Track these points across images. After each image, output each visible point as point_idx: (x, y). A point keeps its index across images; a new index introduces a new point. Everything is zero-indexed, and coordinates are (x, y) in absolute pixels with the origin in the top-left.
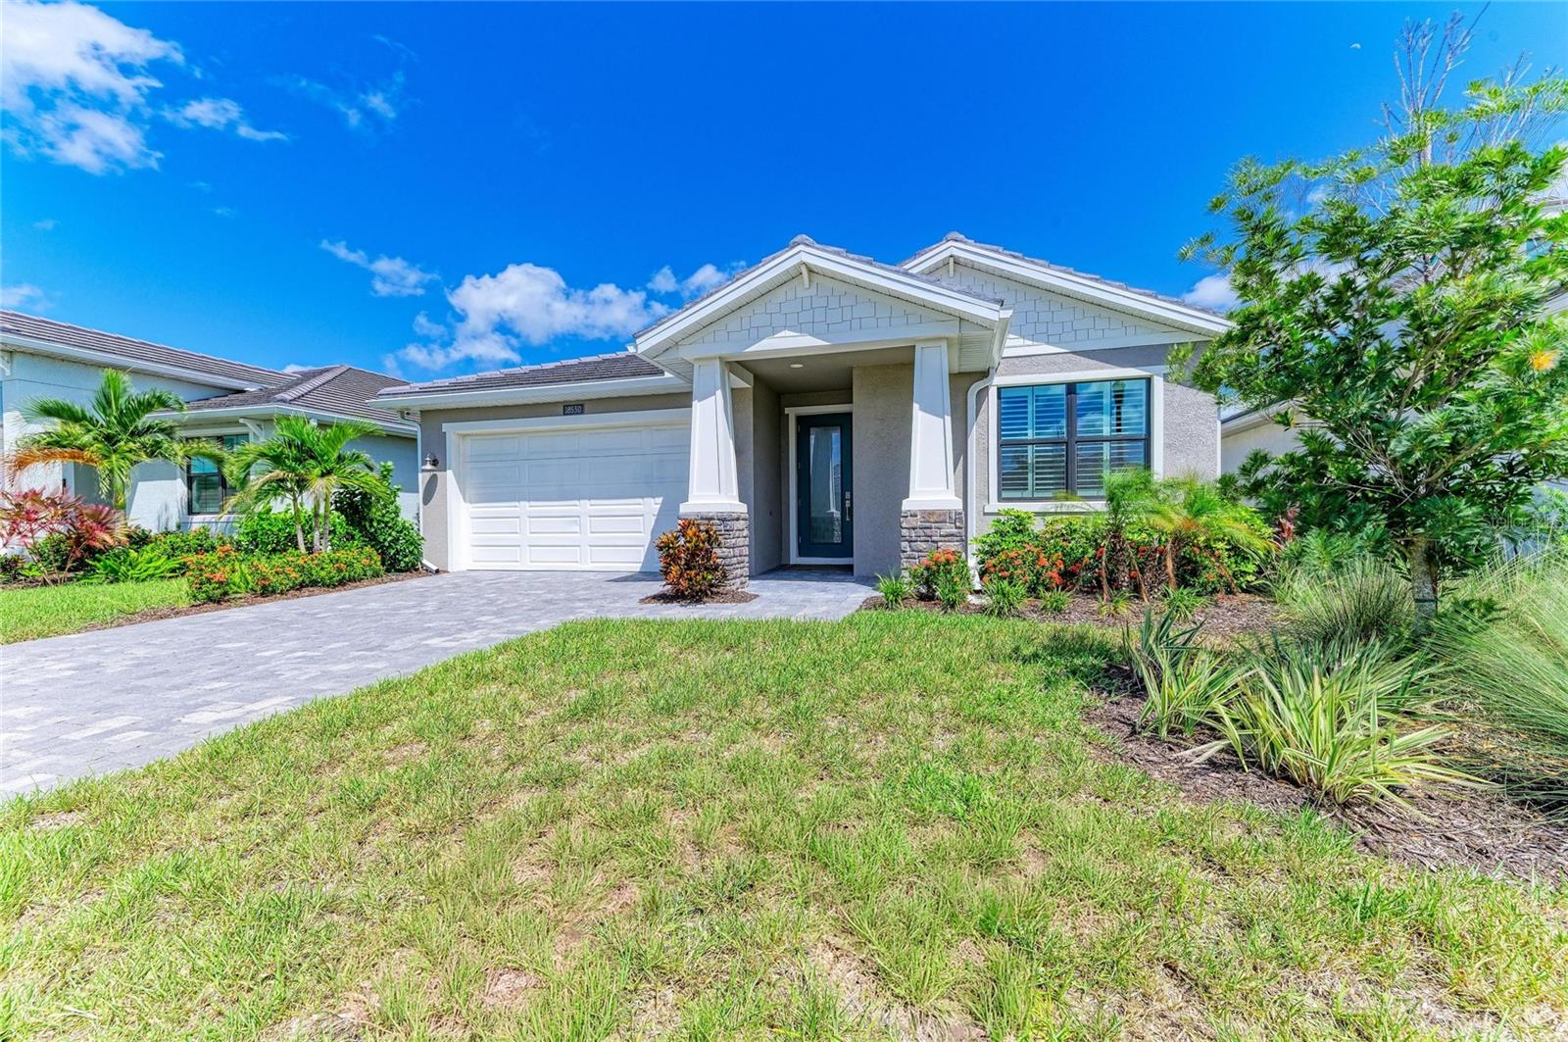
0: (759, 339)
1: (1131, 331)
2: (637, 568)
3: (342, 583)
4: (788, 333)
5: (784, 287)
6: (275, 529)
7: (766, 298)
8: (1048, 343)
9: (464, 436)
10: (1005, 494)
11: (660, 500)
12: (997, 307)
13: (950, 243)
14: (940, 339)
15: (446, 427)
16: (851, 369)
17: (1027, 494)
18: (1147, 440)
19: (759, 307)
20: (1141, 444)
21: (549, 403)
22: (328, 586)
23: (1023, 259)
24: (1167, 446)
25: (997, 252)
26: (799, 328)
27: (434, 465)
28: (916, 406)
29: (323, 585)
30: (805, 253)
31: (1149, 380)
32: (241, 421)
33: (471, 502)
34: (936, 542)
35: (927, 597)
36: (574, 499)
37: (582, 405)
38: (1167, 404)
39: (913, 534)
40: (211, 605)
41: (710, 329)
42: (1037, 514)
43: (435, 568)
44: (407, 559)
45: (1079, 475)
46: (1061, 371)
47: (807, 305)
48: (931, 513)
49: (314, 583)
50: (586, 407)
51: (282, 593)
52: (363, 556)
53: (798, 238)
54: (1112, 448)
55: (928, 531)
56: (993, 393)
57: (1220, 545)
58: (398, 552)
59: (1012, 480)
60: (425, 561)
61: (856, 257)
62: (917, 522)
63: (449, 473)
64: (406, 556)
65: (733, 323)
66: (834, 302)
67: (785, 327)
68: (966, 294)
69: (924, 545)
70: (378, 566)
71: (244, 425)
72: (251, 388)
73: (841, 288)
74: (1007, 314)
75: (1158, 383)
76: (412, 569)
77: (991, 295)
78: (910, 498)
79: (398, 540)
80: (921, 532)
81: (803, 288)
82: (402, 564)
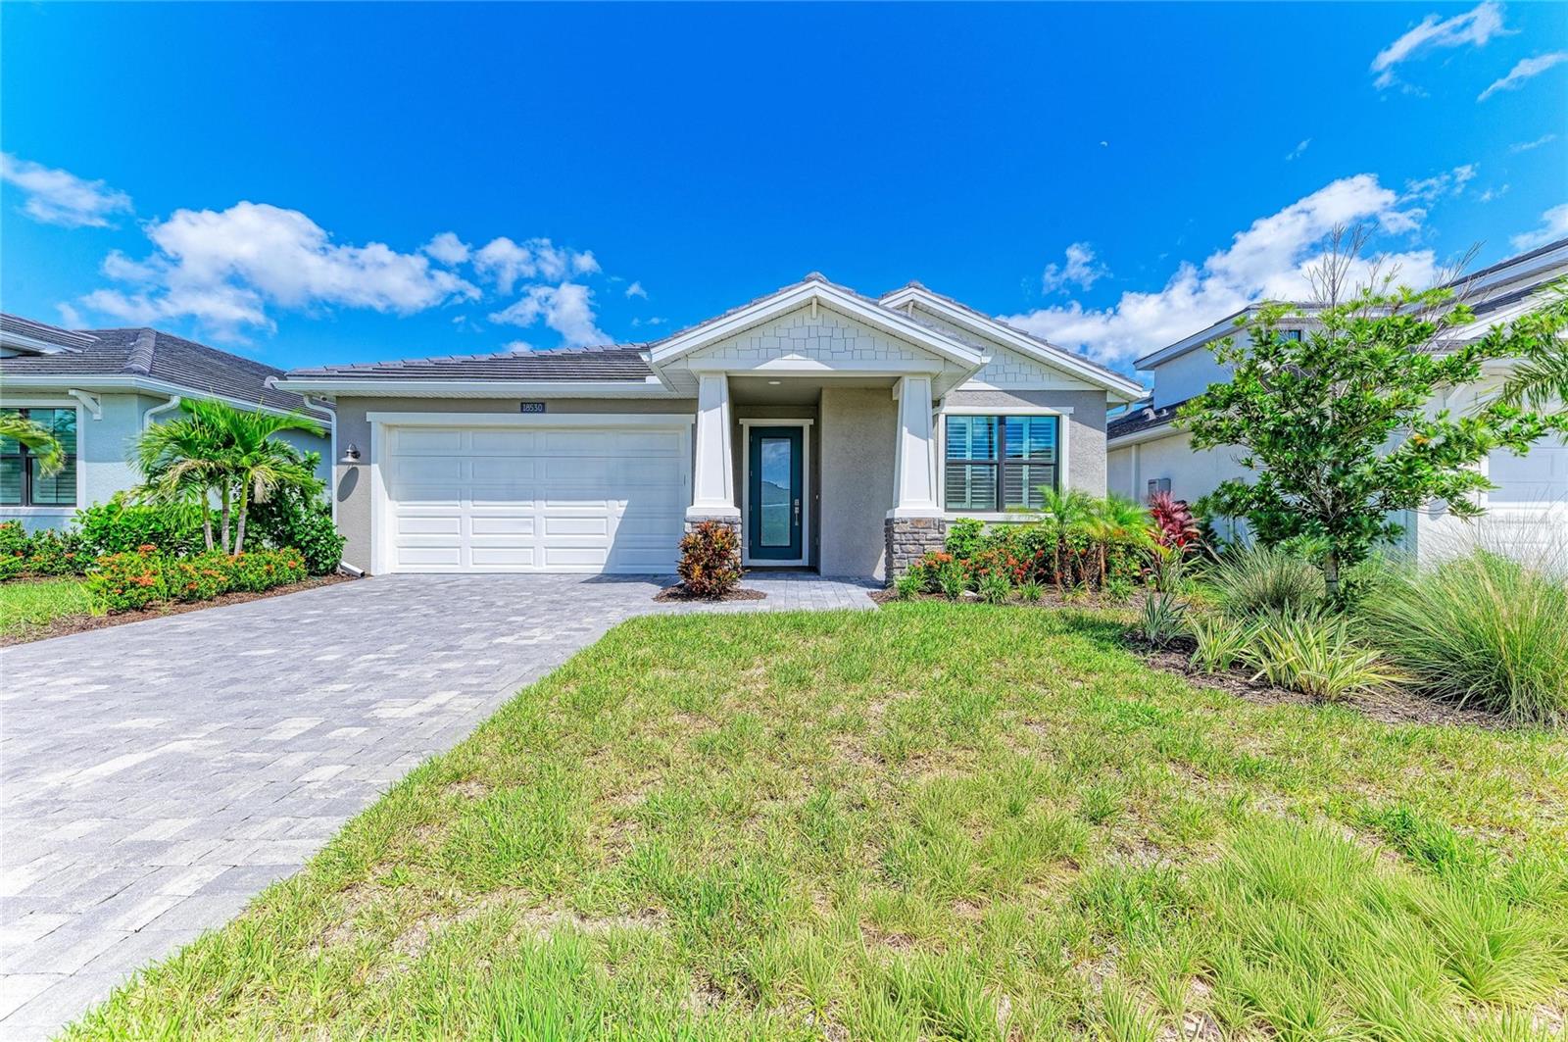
0: (768, 359)
1: (1046, 377)
2: (599, 569)
3: (269, 588)
4: (796, 356)
5: (793, 316)
6: (135, 526)
7: (776, 323)
8: (985, 382)
9: (390, 427)
10: (949, 506)
11: (625, 503)
12: (979, 353)
13: (912, 290)
14: (924, 373)
15: (370, 416)
16: (821, 389)
17: (965, 506)
18: (1057, 465)
19: (769, 330)
20: (1052, 468)
21: (504, 399)
22: (257, 591)
23: (970, 311)
24: (1071, 471)
25: (950, 302)
26: (806, 353)
27: (356, 457)
28: (905, 429)
29: (252, 590)
30: (817, 288)
31: (1058, 418)
32: (72, 393)
33: (397, 500)
34: (922, 545)
35: (936, 590)
36: (529, 499)
37: (543, 404)
38: (1072, 438)
39: (903, 538)
40: (135, 613)
41: (722, 345)
42: (988, 522)
43: (360, 571)
44: (328, 562)
45: (1006, 493)
46: (995, 405)
47: (813, 334)
48: (919, 520)
49: (242, 588)
50: (548, 406)
51: (210, 599)
52: (289, 559)
53: (813, 275)
54: (1030, 470)
55: (916, 536)
56: (942, 419)
57: (1120, 548)
58: (316, 554)
59: (954, 494)
60: (344, 564)
61: (865, 298)
62: (907, 528)
63: (375, 468)
64: (327, 558)
65: (743, 342)
66: (838, 333)
67: (793, 351)
68: (957, 340)
69: (912, 547)
70: (302, 569)
71: (75, 398)
72: (50, 350)
73: (844, 322)
74: (987, 360)
75: (1066, 421)
76: (331, 571)
77: (974, 344)
78: (901, 507)
79: (318, 539)
80: (910, 537)
81: (812, 318)
82: (322, 567)
